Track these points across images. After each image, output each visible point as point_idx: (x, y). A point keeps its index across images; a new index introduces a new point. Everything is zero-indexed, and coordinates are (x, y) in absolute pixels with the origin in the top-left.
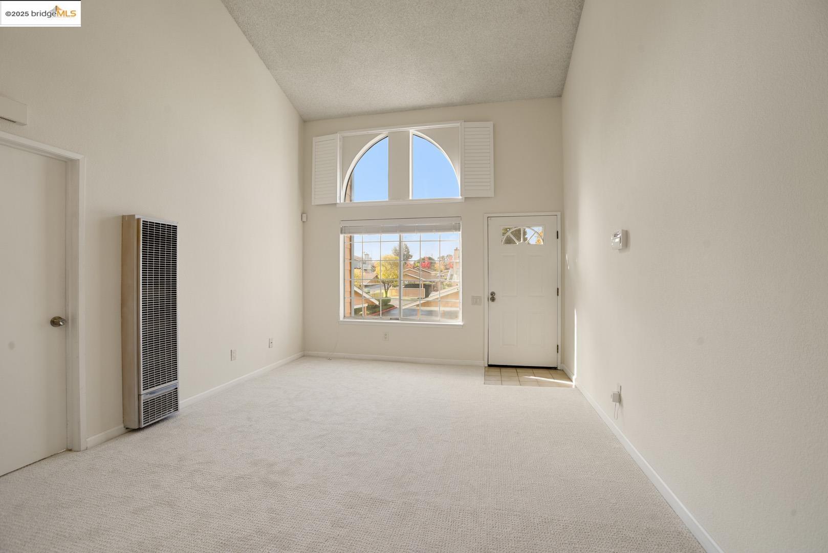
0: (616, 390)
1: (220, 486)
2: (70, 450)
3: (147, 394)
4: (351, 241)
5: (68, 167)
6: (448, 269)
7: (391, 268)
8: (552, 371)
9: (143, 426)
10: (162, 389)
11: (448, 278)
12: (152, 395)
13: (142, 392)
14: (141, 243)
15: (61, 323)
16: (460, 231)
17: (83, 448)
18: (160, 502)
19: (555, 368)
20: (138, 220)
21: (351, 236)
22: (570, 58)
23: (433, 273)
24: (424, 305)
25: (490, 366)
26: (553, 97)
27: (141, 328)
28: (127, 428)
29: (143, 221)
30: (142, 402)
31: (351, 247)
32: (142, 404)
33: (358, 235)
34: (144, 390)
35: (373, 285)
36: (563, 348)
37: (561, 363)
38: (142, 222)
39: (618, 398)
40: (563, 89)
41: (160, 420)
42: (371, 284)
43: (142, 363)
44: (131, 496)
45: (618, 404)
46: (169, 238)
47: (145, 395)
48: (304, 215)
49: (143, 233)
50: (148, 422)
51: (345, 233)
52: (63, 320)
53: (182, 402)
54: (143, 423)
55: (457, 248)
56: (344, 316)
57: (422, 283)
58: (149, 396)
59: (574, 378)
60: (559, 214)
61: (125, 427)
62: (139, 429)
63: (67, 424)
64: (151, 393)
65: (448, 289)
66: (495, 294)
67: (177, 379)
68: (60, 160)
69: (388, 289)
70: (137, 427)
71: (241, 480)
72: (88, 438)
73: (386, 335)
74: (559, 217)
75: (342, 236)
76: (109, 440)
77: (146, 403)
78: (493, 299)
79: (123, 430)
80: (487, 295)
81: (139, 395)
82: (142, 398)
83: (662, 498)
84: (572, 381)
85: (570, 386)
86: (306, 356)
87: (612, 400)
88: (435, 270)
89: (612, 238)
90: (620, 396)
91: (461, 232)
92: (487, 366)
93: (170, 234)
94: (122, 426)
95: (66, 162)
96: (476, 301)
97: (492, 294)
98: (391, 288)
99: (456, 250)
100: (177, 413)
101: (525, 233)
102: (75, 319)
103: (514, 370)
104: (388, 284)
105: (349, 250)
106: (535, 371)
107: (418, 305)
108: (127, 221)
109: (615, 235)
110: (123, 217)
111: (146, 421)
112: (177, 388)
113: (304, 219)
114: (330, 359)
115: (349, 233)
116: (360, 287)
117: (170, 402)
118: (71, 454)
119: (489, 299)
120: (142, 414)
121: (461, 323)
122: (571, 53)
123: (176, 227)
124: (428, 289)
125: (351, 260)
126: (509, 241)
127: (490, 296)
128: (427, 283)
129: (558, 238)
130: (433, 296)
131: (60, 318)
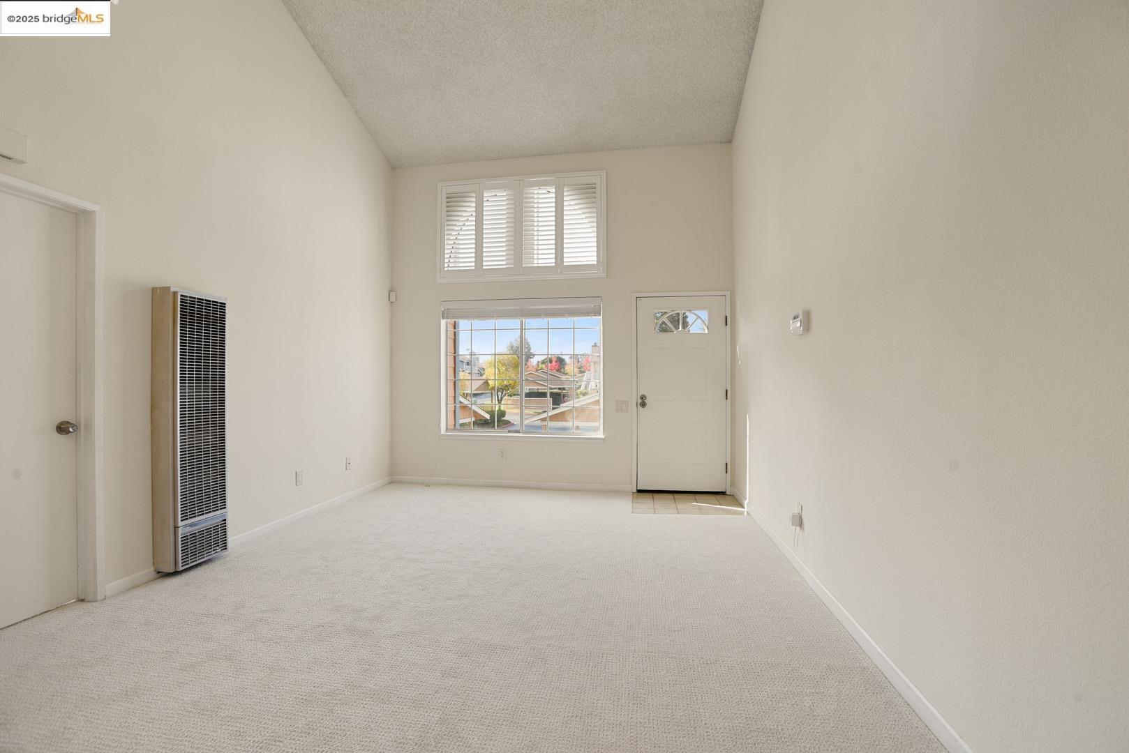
0: (796, 511)
1: (293, 637)
2: (82, 600)
3: (186, 526)
4: (455, 328)
5: (79, 219)
6: (584, 372)
7: (506, 370)
8: (718, 497)
9: (181, 569)
10: (207, 520)
11: (583, 384)
12: (193, 528)
13: (180, 524)
14: (179, 325)
15: (71, 430)
16: (600, 315)
17: (100, 597)
18: (214, 656)
19: (723, 493)
20: (175, 293)
21: (455, 322)
22: (741, 93)
23: (563, 378)
24: (553, 418)
25: (639, 491)
26: (721, 143)
27: (179, 438)
28: (158, 572)
29: (181, 295)
30: (180, 537)
31: (455, 336)
32: (180, 540)
33: (466, 321)
34: (182, 520)
35: (482, 393)
36: (732, 468)
37: (731, 486)
38: (179, 297)
39: (799, 521)
40: (733, 133)
41: (203, 562)
42: (480, 392)
43: (179, 485)
44: (175, 651)
45: (798, 528)
46: (215, 318)
47: (184, 528)
48: (393, 294)
49: (181, 311)
50: (188, 564)
51: (447, 318)
52: (73, 426)
53: (230, 539)
54: (180, 565)
55: (595, 344)
56: (447, 429)
57: (548, 392)
58: (188, 529)
59: (746, 503)
60: (728, 293)
61: (155, 571)
62: (176, 573)
63: (78, 566)
64: (191, 525)
65: (582, 398)
66: (645, 397)
67: (225, 508)
68: (68, 211)
69: (502, 398)
70: (172, 570)
71: (321, 629)
72: (108, 583)
73: (502, 452)
74: (728, 298)
75: (443, 322)
76: (134, 587)
77: (185, 538)
78: (643, 405)
79: (154, 575)
80: (635, 399)
81: (176, 528)
82: (180, 531)
83: (847, 633)
84: (744, 508)
85: (742, 513)
86: (395, 482)
87: (791, 523)
88: (566, 374)
89: (791, 322)
90: (801, 517)
91: (601, 317)
92: (635, 491)
93: (217, 314)
94: (152, 569)
95: (76, 214)
96: (621, 406)
97: (642, 398)
98: (506, 397)
99: (595, 345)
100: (224, 553)
101: (685, 318)
102: (89, 425)
103: (670, 496)
104: (502, 393)
105: (452, 341)
106: (698, 497)
107: (544, 420)
108: (159, 295)
109: (795, 318)
110: (154, 290)
111: (185, 562)
112: (225, 520)
113: (393, 299)
114: (427, 485)
115: (454, 317)
116: (465, 396)
117: (216, 539)
118: (83, 605)
119: (639, 404)
120: (180, 552)
121: (602, 436)
122: (743, 87)
123: (225, 304)
124: (558, 398)
125: (455, 353)
126: (664, 329)
127: (640, 401)
128: (556, 391)
129: (726, 325)
130: (563, 407)
131: (68, 423)
